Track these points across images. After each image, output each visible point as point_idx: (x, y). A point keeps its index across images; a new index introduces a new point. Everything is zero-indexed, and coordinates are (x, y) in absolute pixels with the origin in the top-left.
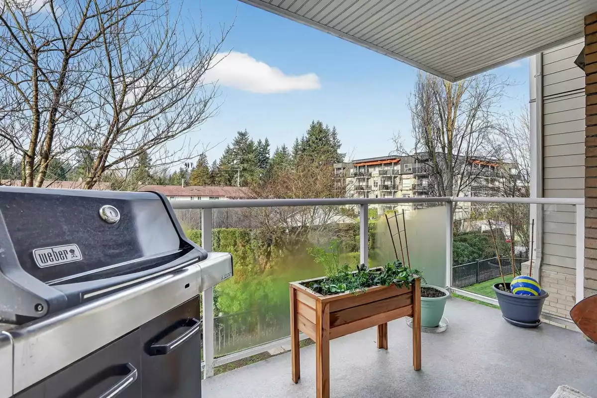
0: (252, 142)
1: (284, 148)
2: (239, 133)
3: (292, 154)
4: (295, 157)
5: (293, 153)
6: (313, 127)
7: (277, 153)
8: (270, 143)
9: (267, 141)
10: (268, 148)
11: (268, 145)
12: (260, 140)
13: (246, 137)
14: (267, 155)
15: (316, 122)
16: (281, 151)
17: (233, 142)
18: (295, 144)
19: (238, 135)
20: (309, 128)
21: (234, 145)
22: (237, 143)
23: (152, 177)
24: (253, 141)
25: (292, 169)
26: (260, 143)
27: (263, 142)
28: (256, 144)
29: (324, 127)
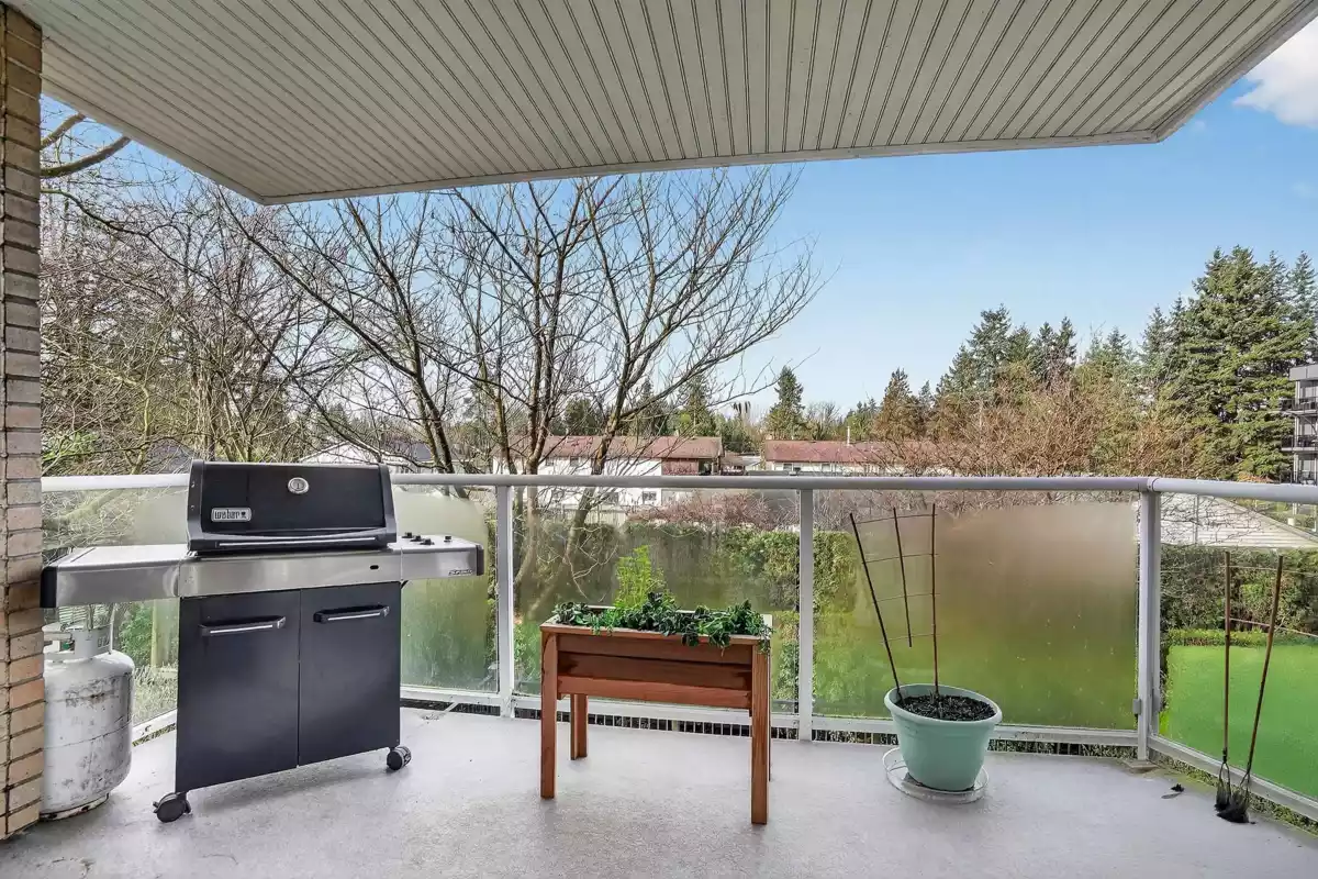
0: (1024, 332)
1: (1115, 339)
2: (983, 314)
3: (1142, 352)
4: (1151, 360)
5: (1146, 349)
6: (1216, 269)
7: (1094, 355)
8: (1074, 328)
9: (1066, 325)
10: (1072, 342)
11: (1070, 335)
12: (1046, 325)
13: (1003, 321)
14: (1069, 361)
15: (1227, 252)
16: (1105, 347)
17: (971, 338)
18: (1152, 323)
19: (983, 320)
20: (1203, 273)
21: (973, 343)
22: (981, 337)
23: (804, 425)
24: (1027, 328)
25: (1142, 392)
26: (1046, 331)
27: (1057, 329)
28: (1035, 334)
29: (1260, 260)
